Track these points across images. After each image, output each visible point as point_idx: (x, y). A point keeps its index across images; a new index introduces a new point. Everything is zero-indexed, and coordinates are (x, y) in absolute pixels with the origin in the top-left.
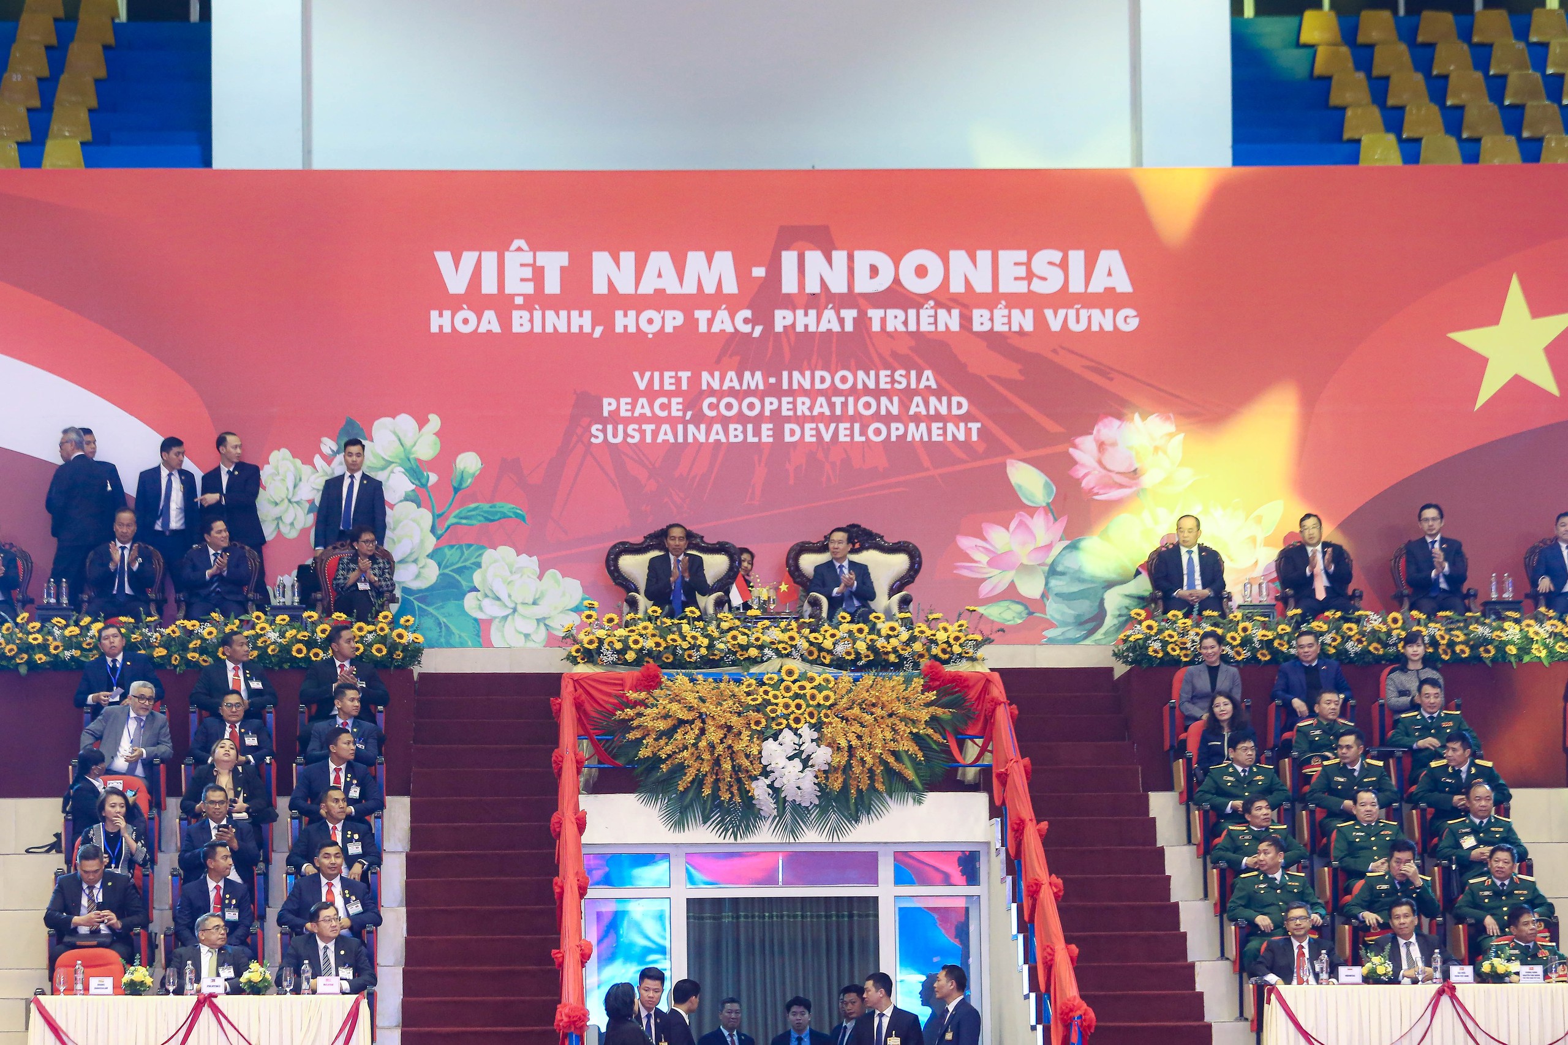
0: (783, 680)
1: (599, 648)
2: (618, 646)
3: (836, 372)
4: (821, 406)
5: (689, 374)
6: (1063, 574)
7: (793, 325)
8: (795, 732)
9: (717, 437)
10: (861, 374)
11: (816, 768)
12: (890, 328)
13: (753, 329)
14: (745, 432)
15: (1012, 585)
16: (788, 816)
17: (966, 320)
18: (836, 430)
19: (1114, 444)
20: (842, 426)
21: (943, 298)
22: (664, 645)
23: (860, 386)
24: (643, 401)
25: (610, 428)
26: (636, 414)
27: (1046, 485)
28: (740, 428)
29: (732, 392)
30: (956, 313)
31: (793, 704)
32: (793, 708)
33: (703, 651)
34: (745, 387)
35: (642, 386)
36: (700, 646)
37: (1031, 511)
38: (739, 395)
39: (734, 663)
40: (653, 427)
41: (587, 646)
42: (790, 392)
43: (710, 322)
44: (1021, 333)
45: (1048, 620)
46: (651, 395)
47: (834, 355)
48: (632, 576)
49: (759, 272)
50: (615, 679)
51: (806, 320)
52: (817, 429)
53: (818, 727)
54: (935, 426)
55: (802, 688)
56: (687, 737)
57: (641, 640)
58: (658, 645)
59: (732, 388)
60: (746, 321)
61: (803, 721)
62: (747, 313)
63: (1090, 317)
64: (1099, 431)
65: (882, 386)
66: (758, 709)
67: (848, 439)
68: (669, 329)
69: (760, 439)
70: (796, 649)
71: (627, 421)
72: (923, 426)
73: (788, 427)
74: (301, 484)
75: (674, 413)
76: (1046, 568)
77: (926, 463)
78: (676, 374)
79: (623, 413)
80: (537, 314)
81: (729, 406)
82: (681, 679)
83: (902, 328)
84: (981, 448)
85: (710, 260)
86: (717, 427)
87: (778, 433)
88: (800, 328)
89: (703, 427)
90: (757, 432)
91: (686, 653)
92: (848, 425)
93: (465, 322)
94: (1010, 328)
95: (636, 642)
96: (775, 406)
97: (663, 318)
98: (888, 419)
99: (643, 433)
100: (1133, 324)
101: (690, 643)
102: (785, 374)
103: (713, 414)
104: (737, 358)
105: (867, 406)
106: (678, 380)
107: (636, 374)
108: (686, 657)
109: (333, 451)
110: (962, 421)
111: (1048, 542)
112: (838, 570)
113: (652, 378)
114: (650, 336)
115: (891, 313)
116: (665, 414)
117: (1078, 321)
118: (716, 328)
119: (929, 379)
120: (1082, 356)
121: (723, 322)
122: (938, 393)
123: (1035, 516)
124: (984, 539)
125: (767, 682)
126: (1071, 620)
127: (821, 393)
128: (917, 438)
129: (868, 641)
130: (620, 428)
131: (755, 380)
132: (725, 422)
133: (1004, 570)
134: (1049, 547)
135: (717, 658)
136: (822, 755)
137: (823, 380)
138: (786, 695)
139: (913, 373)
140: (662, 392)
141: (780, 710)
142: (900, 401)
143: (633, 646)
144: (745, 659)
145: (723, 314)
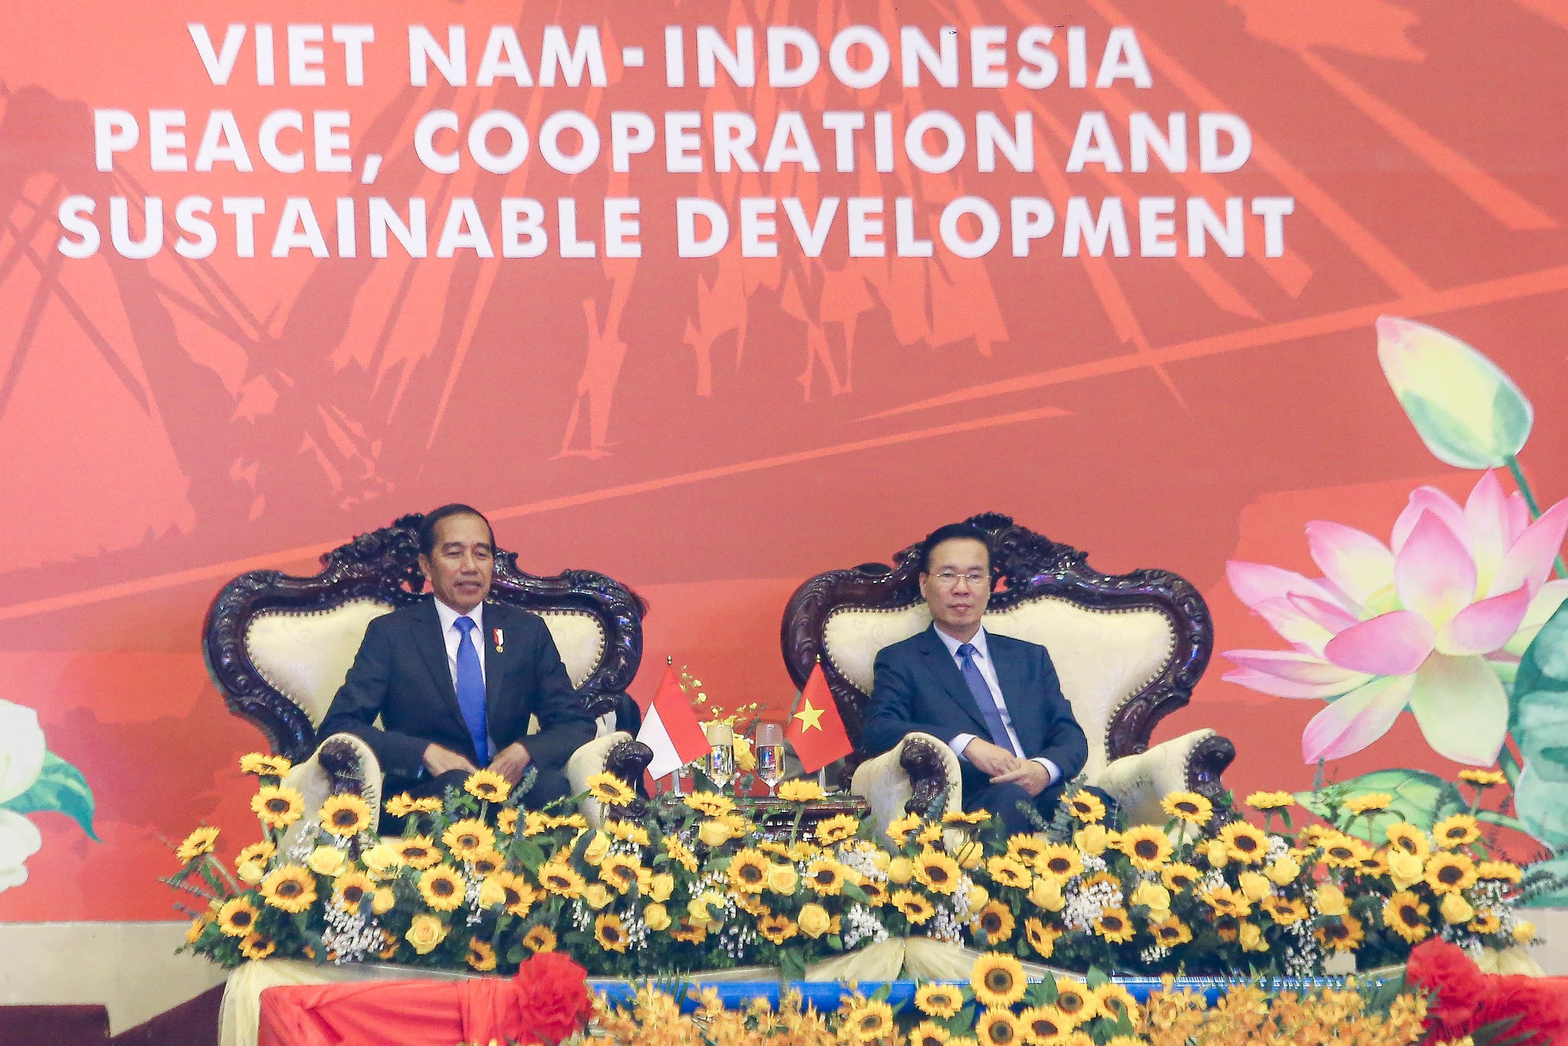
0: (981, 1007)
1: (318, 909)
2: (384, 901)
3: (835, 32)
4: (791, 142)
5: (367, 33)
6: (1562, 685)
9: (465, 241)
10: (912, 39)
14: (551, 225)
15: (1407, 721)
18: (841, 218)
20: (858, 207)
22: (528, 896)
23: (910, 78)
24: (221, 120)
25: (119, 207)
26: (203, 163)
27: (1503, 400)
28: (535, 210)
29: (506, 93)
33: (658, 917)
34: (547, 77)
35: (219, 70)
36: (647, 900)
37: (1459, 483)
38: (531, 103)
39: (751, 956)
40: (257, 205)
41: (275, 901)
42: (692, 96)
45: (1522, 833)
46: (248, 99)
48: (294, 686)
50: (433, 1004)
52: (781, 217)
54: (1150, 207)
57: (457, 879)
58: (512, 897)
59: (506, 83)
65: (982, 78)
67: (878, 250)
69: (600, 248)
70: (951, 909)
71: (173, 187)
72: (1112, 208)
73: (687, 208)
75: (326, 162)
76: (1512, 668)
77: (1126, 325)
78: (328, 33)
79: (162, 161)
81: (499, 141)
82: (654, 1000)
84: (1296, 282)
86: (463, 207)
87: (657, 228)
89: (417, 207)
90: (591, 226)
91: (600, 923)
92: (876, 204)
95: (443, 887)
96: (645, 142)
98: (1002, 185)
99: (225, 226)
101: (611, 889)
102: (674, 37)
103: (449, 164)
105: (936, 141)
106: (335, 53)
107: (199, 34)
108: (599, 935)
110: (1236, 194)
111: (1515, 585)
112: (959, 662)
113: (248, 47)
116: (293, 164)
119: (1127, 56)
122: (1158, 103)
123: (1471, 500)
124: (1315, 573)
125: (931, 1010)
127: (790, 98)
128: (1096, 248)
129: (1168, 881)
130: (153, 207)
131: (579, 54)
132: (487, 191)
133: (1381, 673)
134: (1517, 599)
135: (698, 938)
137: (793, 56)
139: (1077, 38)
140: (284, 93)
142: (1039, 126)
143: (434, 900)
144: (788, 943)
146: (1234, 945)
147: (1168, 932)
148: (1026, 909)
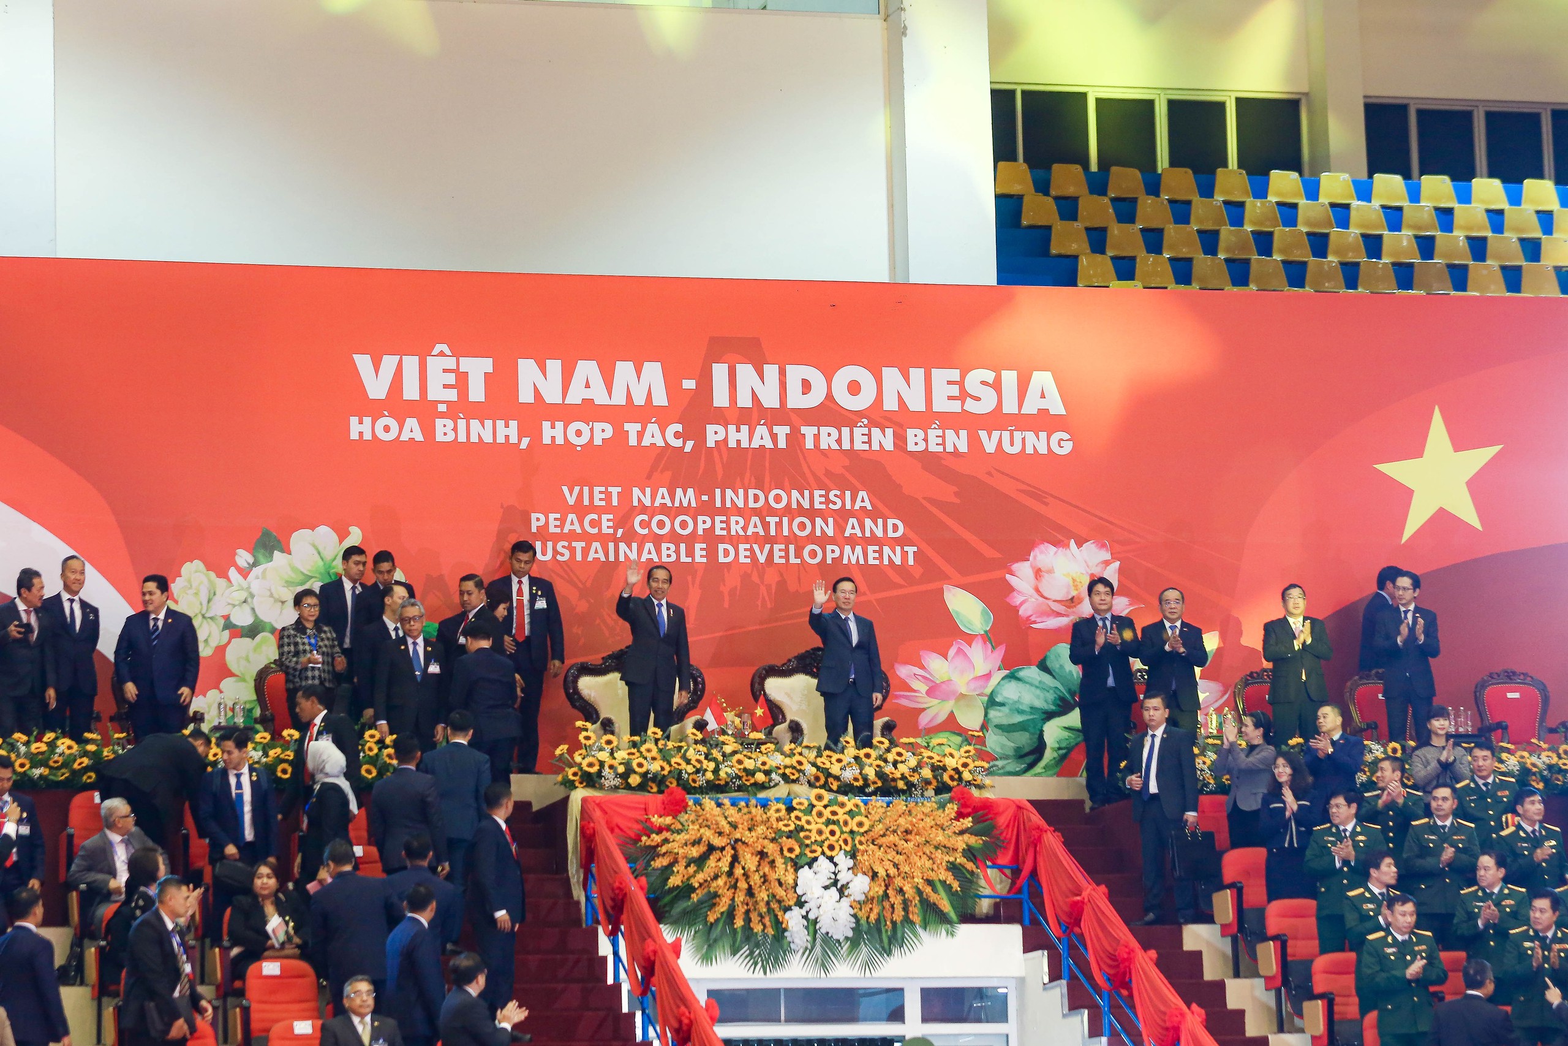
0: (814, 806)
1: (600, 771)
2: (621, 769)
3: (770, 490)
4: (755, 526)
5: (619, 490)
6: (1002, 704)
7: (726, 440)
8: (831, 859)
9: (650, 556)
10: (795, 494)
11: (852, 898)
12: (824, 446)
13: (684, 443)
14: (677, 552)
15: (952, 715)
16: (818, 949)
17: (900, 440)
18: (771, 551)
19: (1050, 571)
20: (776, 547)
21: (876, 417)
22: (667, 769)
23: (794, 506)
24: (572, 517)
26: (566, 530)
27: (983, 612)
28: (673, 547)
29: (664, 509)
30: (889, 432)
31: (827, 831)
32: (827, 834)
33: (710, 776)
34: (677, 504)
35: (571, 501)
36: (706, 770)
37: (969, 639)
38: (671, 512)
39: (740, 789)
40: (583, 544)
41: (586, 769)
42: (723, 511)
43: (640, 435)
44: (956, 453)
45: (988, 752)
46: (581, 510)
47: (767, 472)
48: (592, 699)
49: (689, 384)
50: (636, 803)
51: (738, 436)
52: (752, 550)
53: (853, 855)
54: (871, 549)
55: (834, 813)
56: (720, 864)
57: (645, 763)
58: (663, 769)
59: (663, 506)
60: (677, 435)
61: (837, 848)
62: (678, 427)
63: (1024, 439)
64: (1035, 558)
65: (817, 506)
66: (789, 835)
67: (783, 561)
68: (598, 441)
69: (693, 559)
70: (804, 775)
71: (556, 538)
72: (859, 549)
73: (721, 547)
74: (216, 598)
75: (605, 530)
76: (985, 699)
78: (606, 489)
79: (552, 529)
80: (462, 424)
81: (661, 525)
82: (708, 803)
83: (835, 446)
84: (918, 573)
85: (639, 372)
86: (649, 546)
87: (711, 553)
88: (732, 444)
89: (634, 545)
90: (690, 553)
91: (691, 777)
92: (783, 547)
93: (386, 429)
94: (944, 449)
95: (640, 765)
96: (708, 525)
97: (592, 430)
98: (823, 541)
99: (572, 550)
100: (1068, 447)
101: (694, 767)
102: (718, 492)
103: (645, 531)
104: (668, 475)
105: (802, 526)
106: (609, 495)
107: (565, 489)
108: (690, 781)
109: (249, 564)
110: (899, 545)
111: (987, 672)
113: (581, 493)
114: (579, 448)
115: (824, 430)
116: (595, 531)
117: (1012, 445)
118: (646, 442)
119: (864, 499)
120: (1017, 480)
121: (653, 436)
122: (874, 515)
123: (974, 645)
124: (923, 667)
125: (797, 807)
126: (1011, 753)
127: (756, 512)
128: (854, 561)
129: (874, 767)
130: (550, 544)
131: (687, 497)
132: (657, 540)
133: (943, 700)
134: (988, 676)
135: (722, 783)
136: (860, 885)
137: (756, 499)
138: (819, 820)
139: (848, 494)
140: (593, 508)
141: (814, 836)
142: (835, 522)
143: (637, 769)
144: (752, 785)
145: (653, 428)
146: (896, 787)
147: (875, 783)
148: (829, 775)
